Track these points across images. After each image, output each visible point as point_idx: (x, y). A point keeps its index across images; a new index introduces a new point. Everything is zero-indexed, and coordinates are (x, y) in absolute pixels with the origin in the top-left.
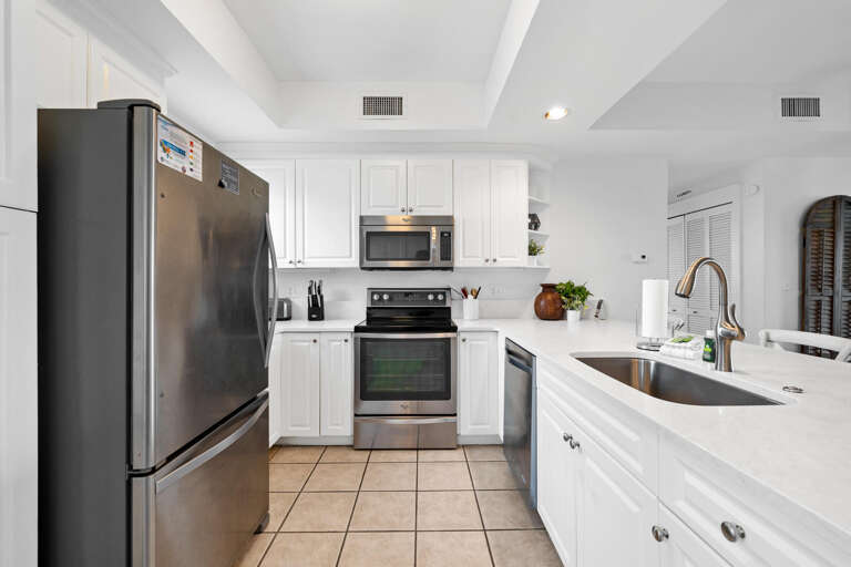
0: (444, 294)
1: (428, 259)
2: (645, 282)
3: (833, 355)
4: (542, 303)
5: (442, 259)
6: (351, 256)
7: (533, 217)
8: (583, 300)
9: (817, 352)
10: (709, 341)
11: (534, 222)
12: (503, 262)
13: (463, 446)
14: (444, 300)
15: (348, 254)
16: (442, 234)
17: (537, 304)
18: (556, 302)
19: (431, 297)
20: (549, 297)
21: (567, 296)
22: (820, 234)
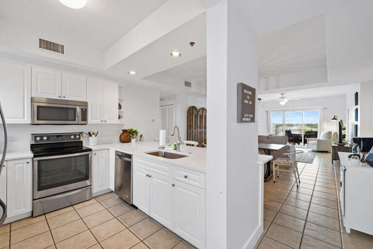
0: (79, 135)
1: (75, 120)
2: (160, 131)
3: (193, 145)
4: (123, 137)
5: (82, 120)
6: (24, 118)
7: (119, 105)
8: (137, 135)
9: (190, 145)
10: (175, 145)
11: (120, 107)
12: (108, 122)
13: (94, 198)
14: (80, 138)
15: (22, 117)
16: (82, 109)
17: (120, 137)
18: (127, 136)
19: (72, 137)
20: (125, 134)
21: (131, 134)
22: (190, 115)
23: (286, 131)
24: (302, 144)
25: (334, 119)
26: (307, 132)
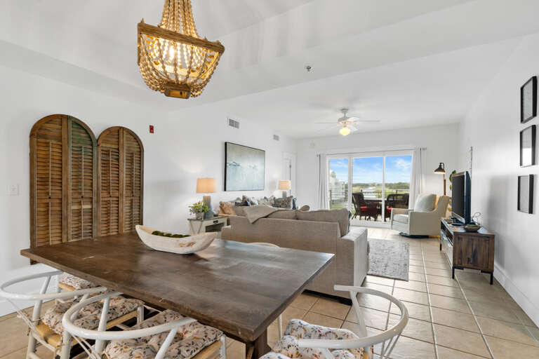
23: (353, 194)
24: (381, 218)
25: (440, 169)
26: (389, 196)
